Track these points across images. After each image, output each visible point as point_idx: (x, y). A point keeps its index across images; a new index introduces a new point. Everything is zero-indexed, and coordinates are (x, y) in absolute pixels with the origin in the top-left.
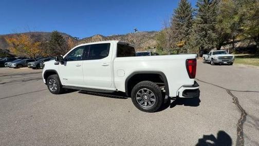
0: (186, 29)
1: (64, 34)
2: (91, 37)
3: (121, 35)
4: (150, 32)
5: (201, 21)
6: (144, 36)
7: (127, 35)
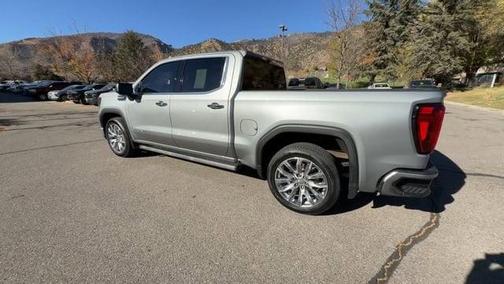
0: (398, 27)
1: (147, 36)
2: (199, 45)
3: (258, 41)
4: (321, 35)
5: (436, 7)
6: (307, 42)
7: (272, 41)
